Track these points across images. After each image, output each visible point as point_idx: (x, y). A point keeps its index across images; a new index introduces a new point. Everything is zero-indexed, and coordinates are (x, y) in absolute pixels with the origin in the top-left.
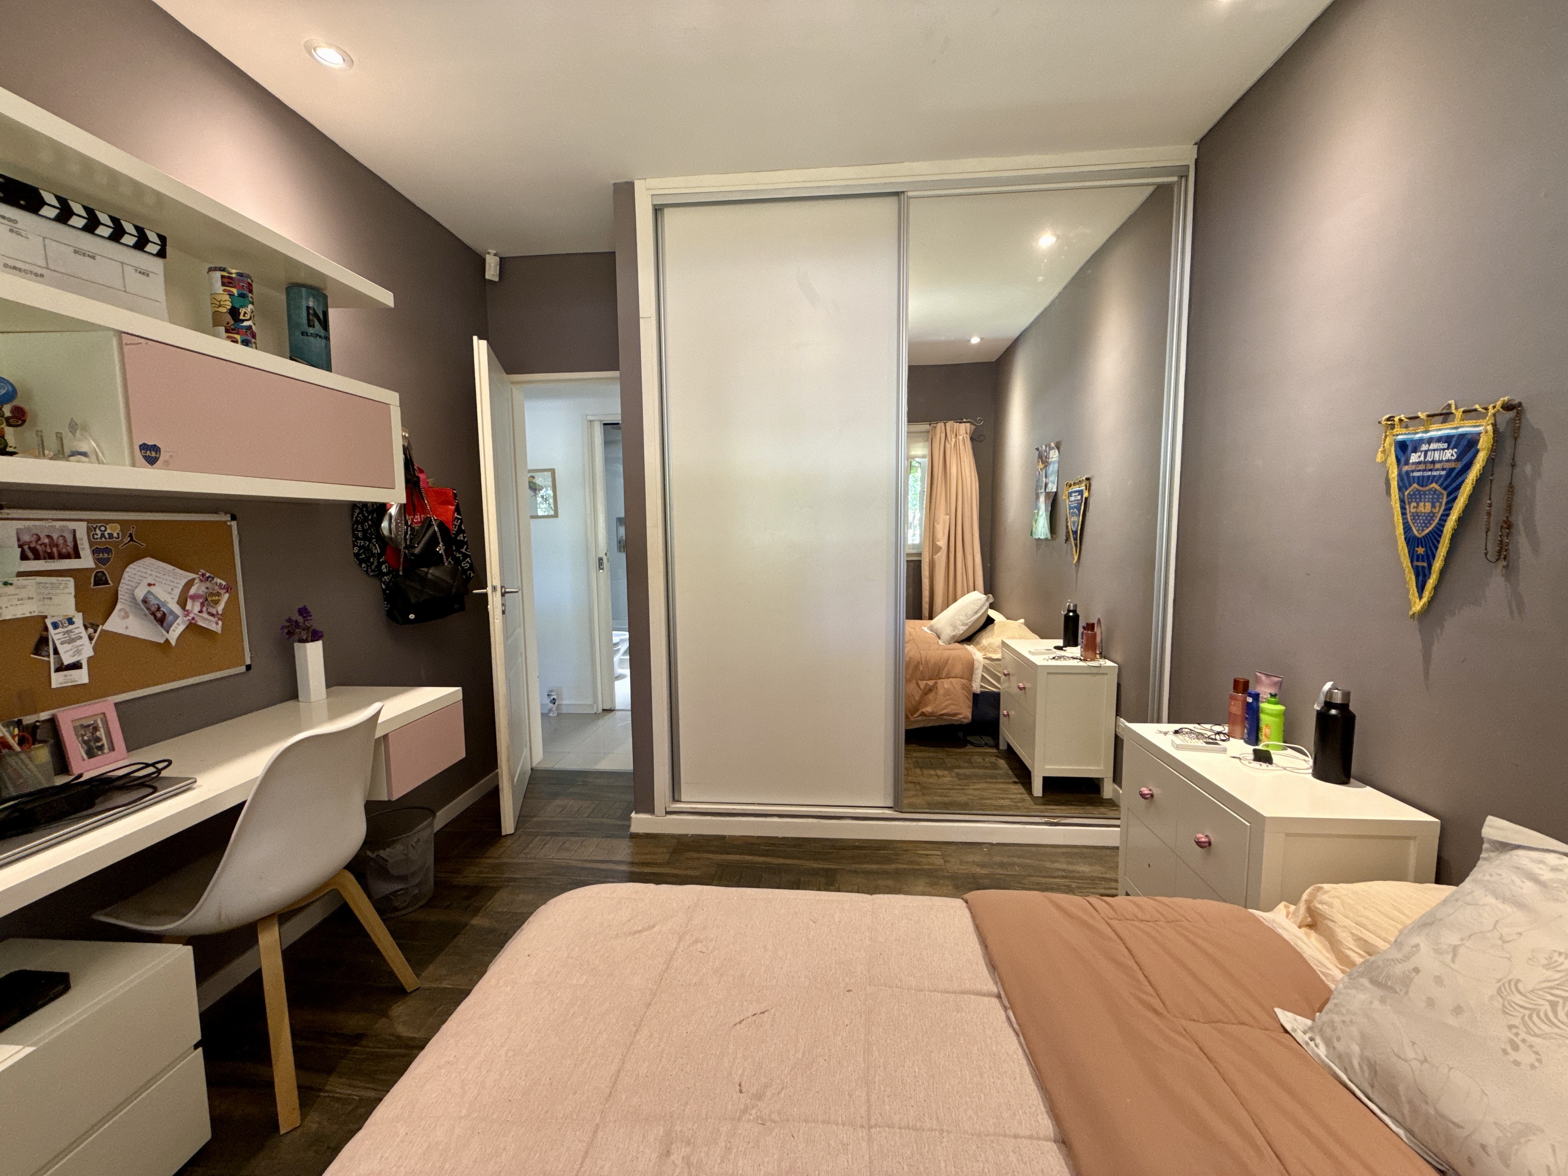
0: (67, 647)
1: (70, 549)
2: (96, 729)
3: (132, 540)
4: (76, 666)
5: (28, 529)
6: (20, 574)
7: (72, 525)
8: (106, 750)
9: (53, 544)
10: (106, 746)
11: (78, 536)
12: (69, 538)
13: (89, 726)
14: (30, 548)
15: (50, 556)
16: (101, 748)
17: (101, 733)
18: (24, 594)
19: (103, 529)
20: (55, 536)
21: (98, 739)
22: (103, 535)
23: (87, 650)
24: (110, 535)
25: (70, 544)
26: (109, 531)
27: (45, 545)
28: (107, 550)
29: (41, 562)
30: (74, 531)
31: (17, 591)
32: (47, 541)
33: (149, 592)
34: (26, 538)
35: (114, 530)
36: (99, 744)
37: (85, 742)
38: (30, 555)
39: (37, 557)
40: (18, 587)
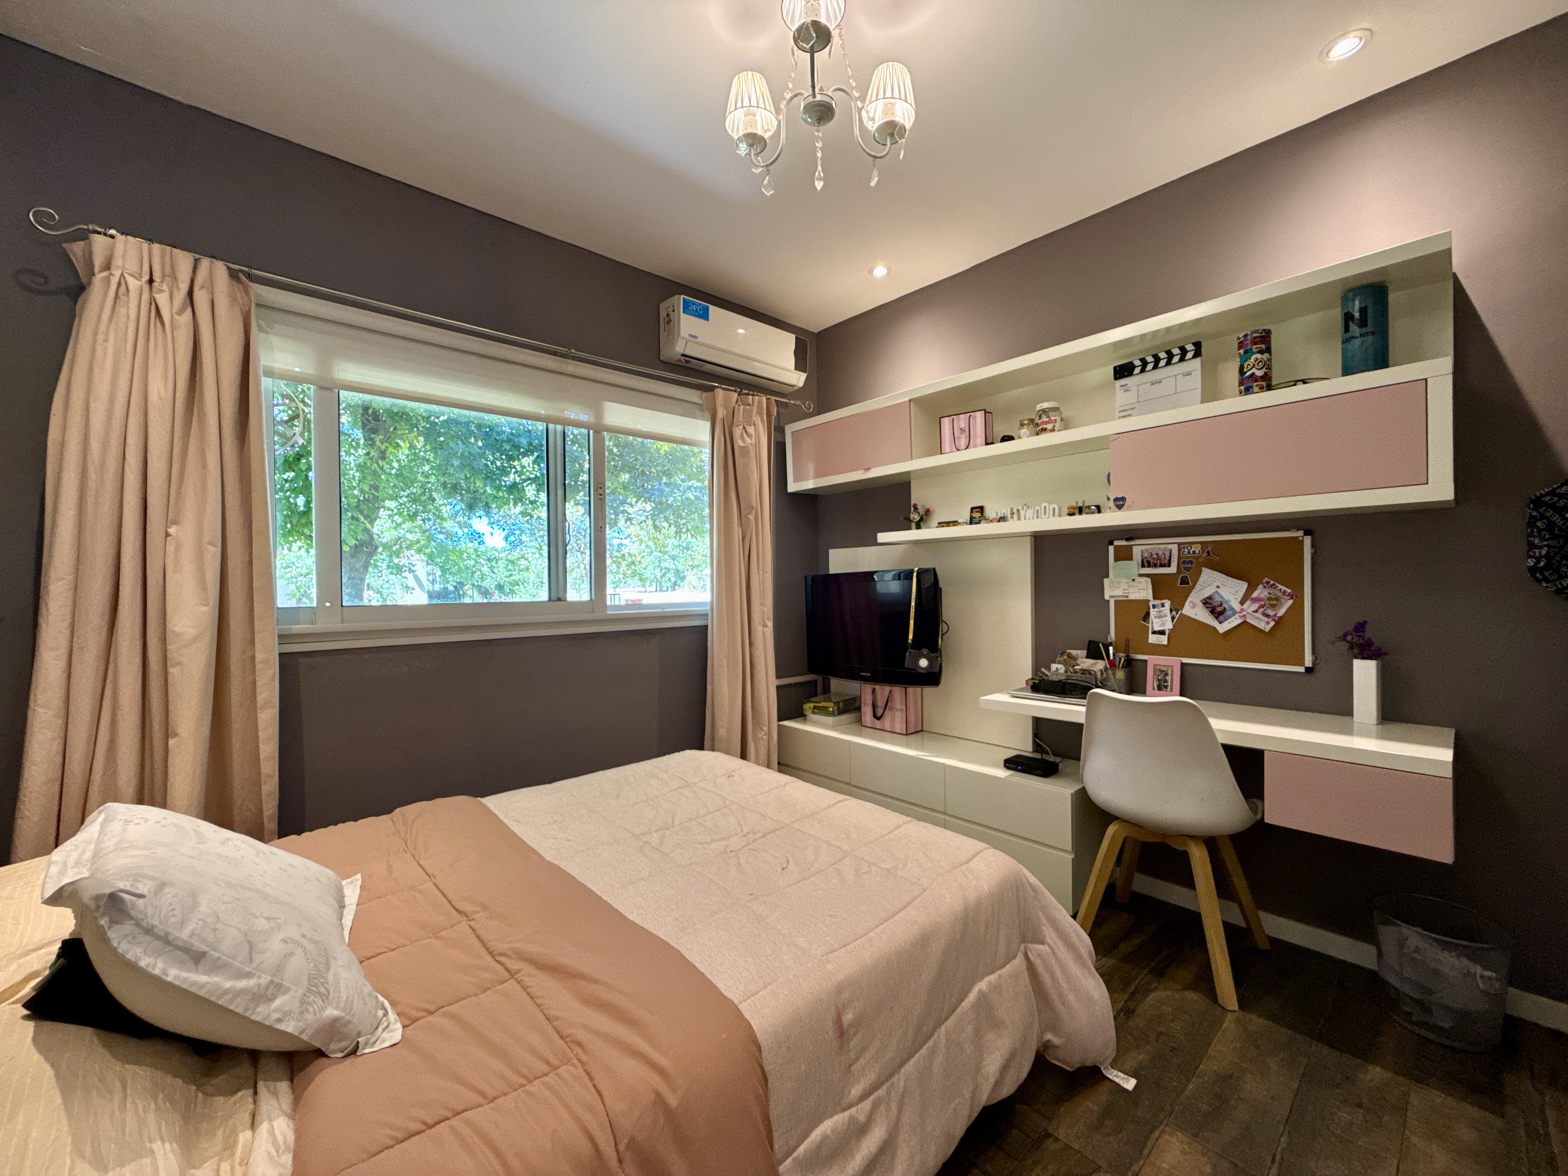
0: (1157, 620)
1: (1166, 562)
2: (1166, 674)
3: (1209, 555)
4: (1162, 633)
5: (1147, 550)
6: (1140, 575)
7: (1170, 546)
8: (1169, 689)
9: (1159, 558)
10: (1169, 687)
11: (1173, 553)
12: (1168, 554)
13: (1163, 671)
14: (1147, 561)
15: (1155, 566)
16: (1166, 687)
17: (1169, 678)
18: (1141, 586)
19: (1189, 548)
20: (1160, 554)
21: (1166, 681)
22: (1189, 552)
23: (1169, 625)
24: (1194, 552)
25: (1167, 558)
26: (1193, 549)
27: (1154, 558)
28: (1191, 562)
29: (1150, 569)
30: (1171, 550)
31: (1138, 585)
32: (1155, 556)
33: (1217, 592)
34: (1146, 555)
35: (1197, 549)
36: (1166, 684)
37: (1159, 680)
38: (1146, 564)
39: (1149, 566)
40: (1138, 583)
